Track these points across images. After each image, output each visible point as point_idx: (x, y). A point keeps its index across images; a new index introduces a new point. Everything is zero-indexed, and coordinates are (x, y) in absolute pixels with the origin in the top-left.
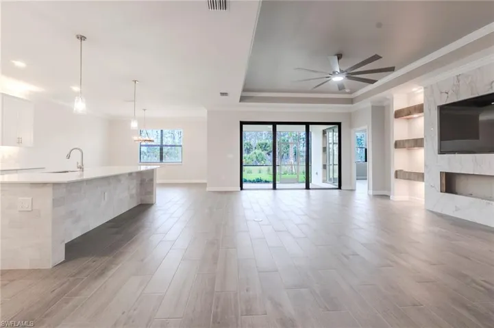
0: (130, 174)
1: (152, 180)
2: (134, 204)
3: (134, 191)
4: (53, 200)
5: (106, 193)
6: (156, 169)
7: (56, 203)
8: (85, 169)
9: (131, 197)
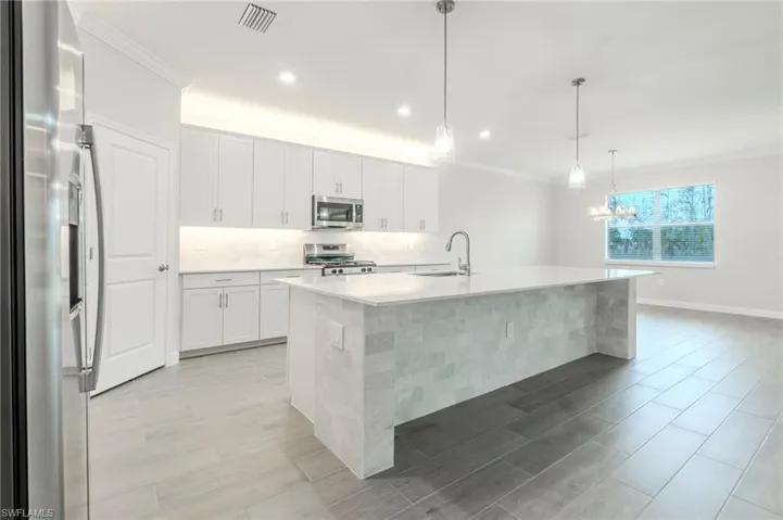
0: (571, 287)
1: (623, 303)
2: (581, 352)
3: (580, 324)
4: (367, 337)
5: (511, 325)
6: (635, 278)
7: (373, 344)
8: (472, 271)
9: (573, 335)
